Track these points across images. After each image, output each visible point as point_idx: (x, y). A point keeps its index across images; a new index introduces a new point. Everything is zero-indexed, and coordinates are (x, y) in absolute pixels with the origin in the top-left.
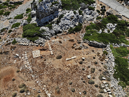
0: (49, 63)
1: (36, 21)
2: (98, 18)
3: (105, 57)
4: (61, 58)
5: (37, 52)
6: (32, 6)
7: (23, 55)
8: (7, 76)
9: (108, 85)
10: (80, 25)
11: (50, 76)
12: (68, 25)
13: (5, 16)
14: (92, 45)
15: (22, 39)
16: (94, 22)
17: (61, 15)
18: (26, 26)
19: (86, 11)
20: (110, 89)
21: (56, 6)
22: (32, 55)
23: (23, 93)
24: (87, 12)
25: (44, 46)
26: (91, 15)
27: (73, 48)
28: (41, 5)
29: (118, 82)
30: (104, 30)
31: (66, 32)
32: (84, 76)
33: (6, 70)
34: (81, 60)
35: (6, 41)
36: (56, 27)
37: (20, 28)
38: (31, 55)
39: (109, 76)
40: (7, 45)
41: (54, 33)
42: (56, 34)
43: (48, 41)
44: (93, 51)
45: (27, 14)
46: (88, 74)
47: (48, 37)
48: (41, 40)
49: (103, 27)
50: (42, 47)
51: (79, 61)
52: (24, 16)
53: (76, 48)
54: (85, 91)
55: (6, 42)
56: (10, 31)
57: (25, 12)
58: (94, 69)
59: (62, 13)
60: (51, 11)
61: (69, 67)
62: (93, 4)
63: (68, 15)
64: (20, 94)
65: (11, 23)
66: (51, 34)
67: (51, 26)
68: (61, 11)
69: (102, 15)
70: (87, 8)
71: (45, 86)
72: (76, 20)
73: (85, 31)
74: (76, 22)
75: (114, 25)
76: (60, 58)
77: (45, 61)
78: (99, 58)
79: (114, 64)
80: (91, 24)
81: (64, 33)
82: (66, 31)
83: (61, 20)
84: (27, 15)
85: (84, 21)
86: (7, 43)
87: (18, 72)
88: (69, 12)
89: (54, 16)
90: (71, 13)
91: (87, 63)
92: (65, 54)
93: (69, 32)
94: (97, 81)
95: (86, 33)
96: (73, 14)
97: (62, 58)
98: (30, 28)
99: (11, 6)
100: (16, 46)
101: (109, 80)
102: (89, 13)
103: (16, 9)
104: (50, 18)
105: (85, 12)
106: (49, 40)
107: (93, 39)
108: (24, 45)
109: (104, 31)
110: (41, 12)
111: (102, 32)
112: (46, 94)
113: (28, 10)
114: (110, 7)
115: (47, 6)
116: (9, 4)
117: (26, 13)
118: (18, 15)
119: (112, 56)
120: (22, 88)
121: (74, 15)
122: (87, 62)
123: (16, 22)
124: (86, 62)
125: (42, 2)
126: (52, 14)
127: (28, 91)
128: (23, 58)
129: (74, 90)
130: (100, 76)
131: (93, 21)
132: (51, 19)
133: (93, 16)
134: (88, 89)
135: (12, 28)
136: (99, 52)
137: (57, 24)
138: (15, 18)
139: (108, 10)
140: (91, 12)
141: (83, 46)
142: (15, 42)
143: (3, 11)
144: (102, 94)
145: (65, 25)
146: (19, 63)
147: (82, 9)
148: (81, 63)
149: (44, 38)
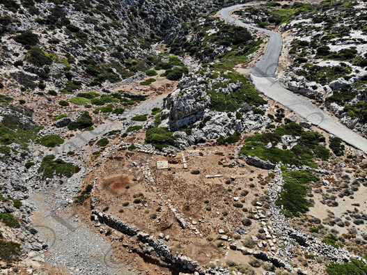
1: (168, 123)
2: (269, 126)
6: (164, 103)
10: (238, 134)
13: (115, 114)
14: (252, 163)
15: (144, 145)
16: (262, 132)
17: (207, 117)
24: (250, 116)
25: (176, 157)
27: (220, 164)
28: (180, 100)
29: (281, 210)
30: (276, 145)
31: (213, 143)
36: (198, 133)
41: (193, 142)
42: (196, 142)
43: (182, 151)
44: (252, 172)
47: (183, 146)
50: (171, 158)
53: (224, 164)
56: (125, 135)
57: (150, 113)
59: (210, 114)
61: (209, 185)
62: (263, 105)
63: (219, 118)
67: (190, 130)
69: (277, 122)
70: (251, 110)
72: (230, 127)
73: (243, 143)
74: (230, 130)
75: (295, 138)
76: (197, 174)
78: (259, 181)
80: (255, 135)
83: (207, 124)
85: (244, 130)
86: (120, 147)
87: (135, 180)
89: (197, 119)
90: (224, 116)
93: (217, 142)
94: (247, 206)
95: (244, 146)
99: (125, 100)
100: (135, 153)
110: (178, 109)
111: (273, 148)
113: (155, 110)
115: (187, 103)
116: (123, 97)
121: (228, 119)
123: (134, 125)
124: (236, 182)
126: (194, 114)
129: (210, 209)
131: (260, 130)
132: (192, 121)
133: (261, 123)
137: (200, 129)
140: (259, 117)
141: (238, 163)
142: (132, 148)
143: (112, 106)
144: (252, 220)
145: (213, 131)
146: (137, 172)
147: (243, 111)
148: (228, 183)
149: (176, 147)
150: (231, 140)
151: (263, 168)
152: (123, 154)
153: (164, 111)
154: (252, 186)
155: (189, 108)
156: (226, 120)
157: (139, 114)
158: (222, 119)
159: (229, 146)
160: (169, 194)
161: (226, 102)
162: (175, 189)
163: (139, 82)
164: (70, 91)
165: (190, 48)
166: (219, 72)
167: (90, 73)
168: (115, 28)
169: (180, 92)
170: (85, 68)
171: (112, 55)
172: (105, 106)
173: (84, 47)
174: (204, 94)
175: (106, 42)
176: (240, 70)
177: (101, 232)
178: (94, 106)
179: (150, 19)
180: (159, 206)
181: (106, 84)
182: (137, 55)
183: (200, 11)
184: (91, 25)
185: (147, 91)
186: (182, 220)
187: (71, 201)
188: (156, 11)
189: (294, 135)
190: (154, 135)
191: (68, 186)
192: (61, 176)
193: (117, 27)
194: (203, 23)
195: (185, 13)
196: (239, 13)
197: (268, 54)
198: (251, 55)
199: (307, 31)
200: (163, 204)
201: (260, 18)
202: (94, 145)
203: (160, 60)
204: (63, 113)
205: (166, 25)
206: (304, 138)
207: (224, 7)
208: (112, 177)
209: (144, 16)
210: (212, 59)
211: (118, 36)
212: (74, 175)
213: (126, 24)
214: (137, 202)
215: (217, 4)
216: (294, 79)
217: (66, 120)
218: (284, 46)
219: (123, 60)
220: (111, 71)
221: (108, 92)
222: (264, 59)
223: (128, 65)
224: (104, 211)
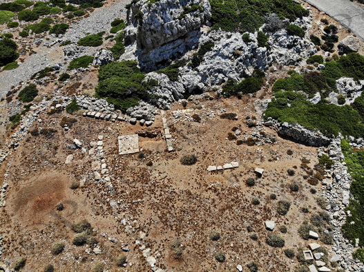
0: (160, 173)
1: (136, 54)
2: (314, 60)
3: (323, 173)
4: (194, 163)
5: (130, 138)
6: (128, 13)
7: (92, 143)
8: (45, 196)
9: (322, 254)
10: (259, 74)
11: (158, 209)
12: (225, 73)
13: (53, 35)
14: (289, 134)
15: (93, 101)
16: (302, 70)
17: (205, 44)
18: (107, 66)
19: (279, 36)
20: (328, 267)
21: (197, 16)
22: (118, 146)
23: (80, 248)
24: (281, 39)
25: (152, 126)
26: (292, 50)
27: (231, 137)
28: (155, 11)
29: (355, 250)
30: (328, 96)
31: (216, 93)
32: (256, 221)
33: (44, 181)
34: (251, 176)
35: (50, 103)
36: (189, 76)
37: (92, 71)
38: (115, 146)
39: (330, 230)
40: (53, 112)
41: (182, 93)
42: (187, 94)
43: (163, 112)
44: (290, 153)
45: (115, 35)
46: (267, 218)
47: (164, 102)
48: (144, 108)
49: (325, 87)
50: (144, 127)
51: (247, 177)
52: (104, 40)
53: (240, 138)
54: (253, 265)
55: (51, 106)
56: (65, 77)
57: (108, 28)
58: (287, 206)
59: (211, 37)
60: (180, 31)
61: (215, 190)
62: (301, 18)
63: (227, 45)
64: (73, 249)
65: (69, 55)
66: (174, 93)
67: (175, 72)
68: (209, 32)
69: (326, 51)
70: (284, 27)
71: (142, 235)
72: (246, 61)
73: (270, 94)
74: (247, 66)
75: (359, 83)
76: (191, 164)
77: (149, 168)
78: (305, 174)
79: (348, 197)
80: (289, 76)
81: (208, 94)
82: (217, 90)
83: (205, 58)
84: (113, 36)
85: (270, 65)
86: (53, 108)
87: (74, 187)
88: (229, 37)
89: (186, 46)
90: (236, 40)
91: (268, 185)
92: (207, 153)
93: (223, 91)
94: (292, 241)
95: (273, 100)
96: (241, 43)
97: (197, 163)
98: (117, 73)
99: (71, 9)
100: (77, 118)
101: (328, 241)
102: (288, 43)
103: (84, 19)
104: (174, 49)
105: (276, 40)
106: (166, 109)
107: (291, 119)
108: (97, 118)
109: (327, 99)
110: (150, 30)
111: (323, 101)
112: (143, 258)
113: (117, 24)
114: (349, 31)
115: (169, 15)
116: (67, 4)
117: (111, 32)
118: (88, 34)
119: (345, 172)
120: (82, 234)
121: (245, 45)
122: (268, 182)
123: (82, 55)
124: (265, 181)
125: (157, 4)
126: (181, 38)
127: (94, 243)
128: (91, 151)
129: (224, 258)
130: (304, 226)
131: (297, 65)
132: (178, 52)
133: (299, 52)
134: (262, 258)
135: (71, 68)
136: (307, 159)
137: (193, 68)
138: (80, 44)
139: (344, 40)
142: (73, 107)
143: (49, 20)
145: (215, 71)
149: (152, 103)
151: (307, 144)
153: (128, 29)
154: (294, 189)
155: (171, 27)
156: (241, 49)
159: (245, 97)
162: (152, 205)
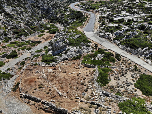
1: (51, 53)
2: (92, 51)
6: (49, 44)
10: (80, 55)
12: (72, 55)
13: (27, 50)
24: (85, 48)
27: (74, 68)
28: (56, 43)
31: (71, 59)
39: (94, 81)
40: (31, 66)
42: (64, 60)
44: (87, 70)
47: (59, 62)
49: (95, 57)
50: (54, 67)
56: (32, 59)
58: (85, 78)
59: (69, 48)
61: (70, 77)
62: (89, 43)
66: (61, 60)
67: (61, 55)
69: (95, 49)
70: (85, 45)
71: (54, 85)
72: (77, 52)
76: (65, 73)
78: (90, 73)
80: (87, 55)
83: (68, 52)
87: (38, 78)
89: (64, 50)
90: (75, 48)
95: (83, 60)
99: (32, 44)
100: (37, 67)
108: (42, 66)
113: (45, 47)
114: (100, 45)
115: (59, 43)
119: (98, 71)
123: (36, 54)
126: (62, 48)
131: (89, 53)
133: (89, 50)
137: (65, 54)
140: (88, 48)
141: (81, 67)
142: (36, 64)
143: (26, 47)
144: (88, 89)
145: (70, 55)
146: (39, 75)
147: (82, 46)
148: (78, 75)
149: (56, 62)
150: (78, 58)
151: (91, 68)
152: (32, 68)
153: (49, 47)
154: (87, 75)
155: (60, 46)
156: (76, 50)
157: (38, 49)
158: (74, 49)
159: (77, 60)
160: (54, 83)
161: (75, 43)
162: (56, 80)
163: (37, 35)
164: (7, 42)
165: (59, 20)
166: (71, 30)
167: (15, 33)
168: (26, 13)
169: (56, 39)
170: (13, 31)
171: (25, 24)
172: (23, 47)
173: (12, 21)
174: (66, 40)
175: (22, 19)
176: (79, 29)
177: (25, 102)
178: (18, 47)
179: (41, 8)
180: (50, 88)
181: (23, 37)
182: (36, 24)
183: (62, 4)
184: (15, 12)
185: (41, 39)
186: (60, 93)
187: (11, 90)
188: (43, 5)
189: (102, 54)
190: (46, 58)
191: (8, 84)
192: (5, 80)
193: (27, 12)
194: (64, 10)
195: (56, 6)
196: (78, 5)
197: (90, 22)
198: (83, 23)
199: (105, 12)
200: (51, 87)
201: (86, 7)
202: (19, 64)
203: (46, 26)
204: (4, 51)
205: (48, 11)
206: (105, 55)
207: (72, 3)
208: (28, 78)
209: (38, 7)
210: (68, 25)
211: (27, 16)
212: (11, 79)
213: (30, 11)
214: (40, 88)
215: (69, 2)
216: (101, 32)
217: (6, 54)
218: (96, 19)
219: (30, 26)
220: (25, 31)
221: (24, 41)
222: (89, 24)
223: (32, 28)
224: (26, 93)
